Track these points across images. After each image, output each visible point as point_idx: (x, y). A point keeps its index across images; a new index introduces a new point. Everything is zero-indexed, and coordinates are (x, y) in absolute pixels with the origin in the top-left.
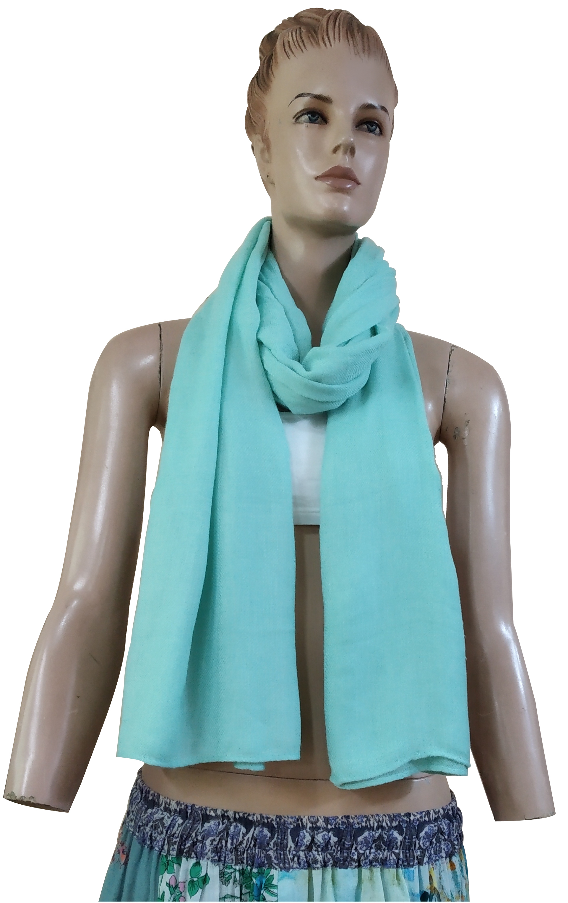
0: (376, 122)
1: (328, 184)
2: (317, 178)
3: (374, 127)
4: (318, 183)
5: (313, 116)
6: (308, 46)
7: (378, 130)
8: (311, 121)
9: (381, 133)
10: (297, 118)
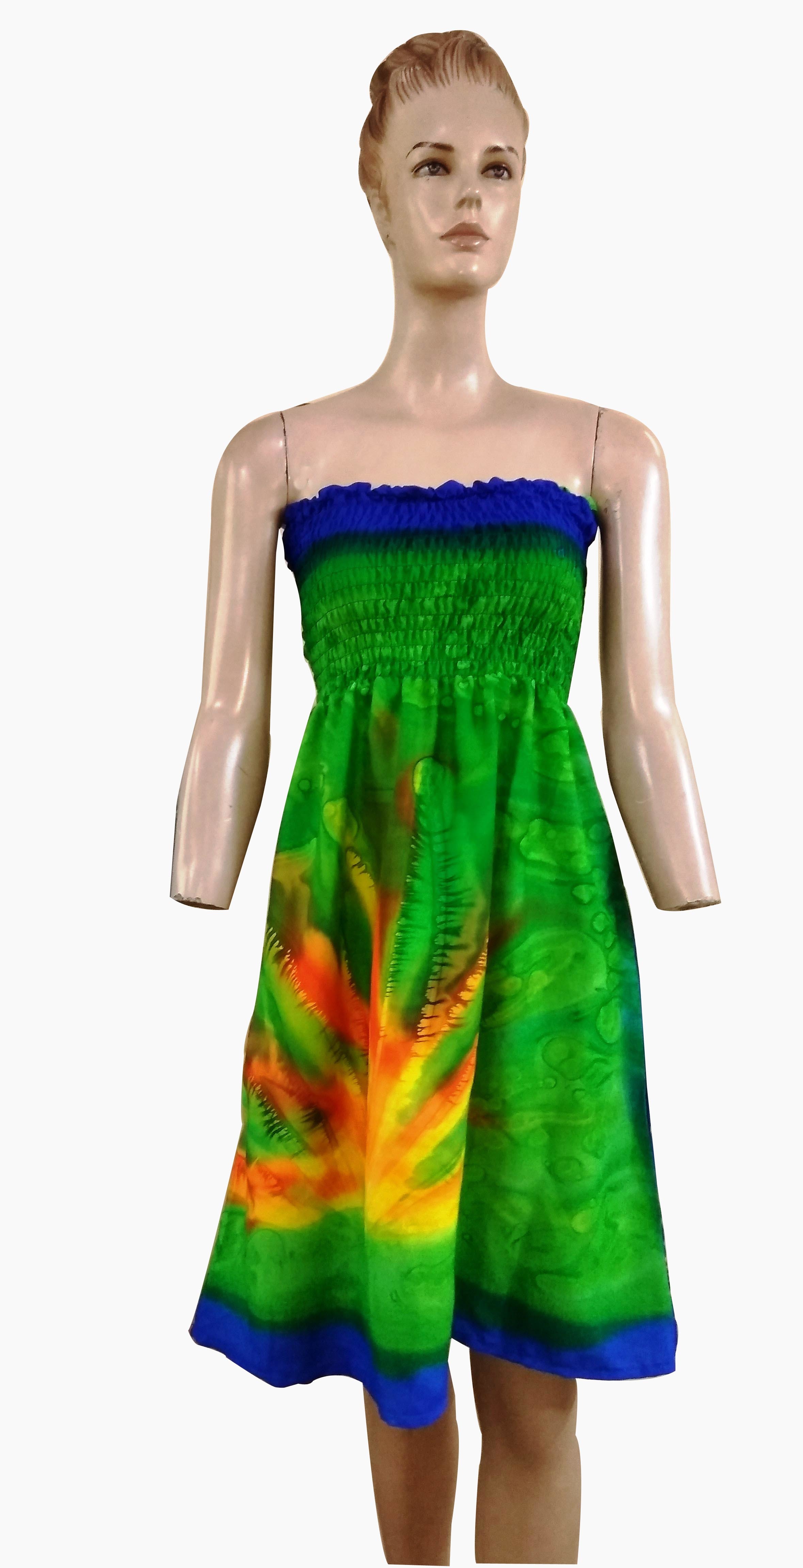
0: (504, 165)
1: (453, 244)
2: (442, 237)
3: (502, 171)
4: (443, 243)
5: (434, 167)
6: (425, 85)
7: (506, 174)
8: (432, 173)
9: (510, 176)
10: (417, 170)
